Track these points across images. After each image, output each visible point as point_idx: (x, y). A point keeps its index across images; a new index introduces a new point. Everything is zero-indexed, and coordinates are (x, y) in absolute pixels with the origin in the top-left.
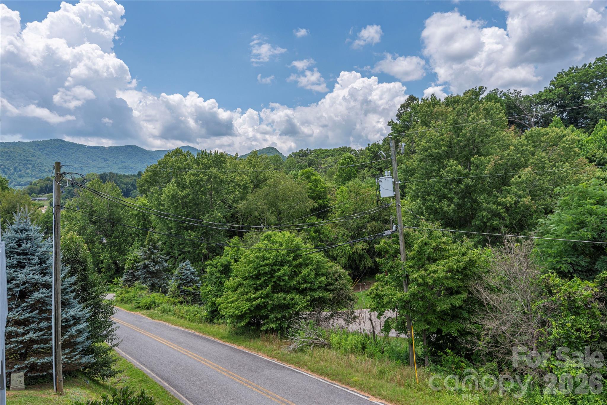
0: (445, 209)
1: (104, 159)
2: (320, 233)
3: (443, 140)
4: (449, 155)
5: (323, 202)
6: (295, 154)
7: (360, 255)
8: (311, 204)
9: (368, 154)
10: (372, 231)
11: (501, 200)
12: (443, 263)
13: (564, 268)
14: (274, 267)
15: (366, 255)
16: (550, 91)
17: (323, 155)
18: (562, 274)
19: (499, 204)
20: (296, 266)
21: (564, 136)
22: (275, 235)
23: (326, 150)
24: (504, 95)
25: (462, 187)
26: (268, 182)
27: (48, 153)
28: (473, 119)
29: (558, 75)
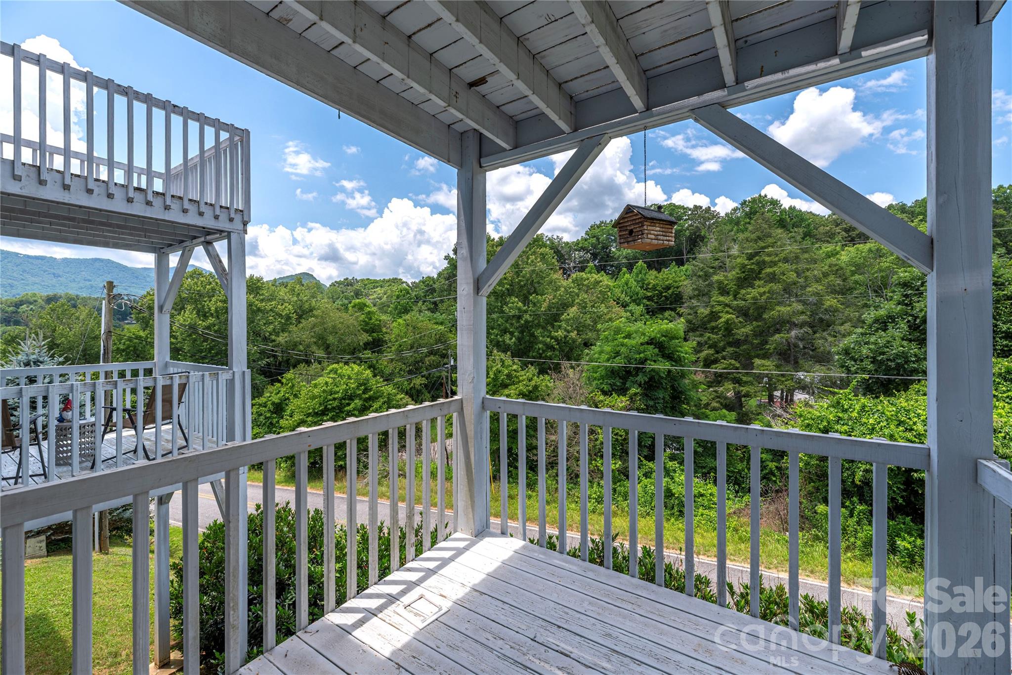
0: (508, 341)
1: (54, 274)
2: (375, 369)
3: (505, 279)
4: (510, 293)
5: (378, 335)
6: (339, 283)
7: (417, 390)
8: (365, 337)
9: (423, 287)
10: (430, 366)
11: (554, 334)
12: (513, 387)
13: (606, 388)
14: (343, 401)
15: (424, 390)
16: (586, 240)
17: (371, 286)
18: (605, 393)
19: (552, 338)
20: (366, 400)
21: (601, 281)
22: (341, 368)
23: (375, 280)
24: (549, 239)
25: (522, 322)
26: (315, 312)
28: (532, 262)
29: (591, 227)
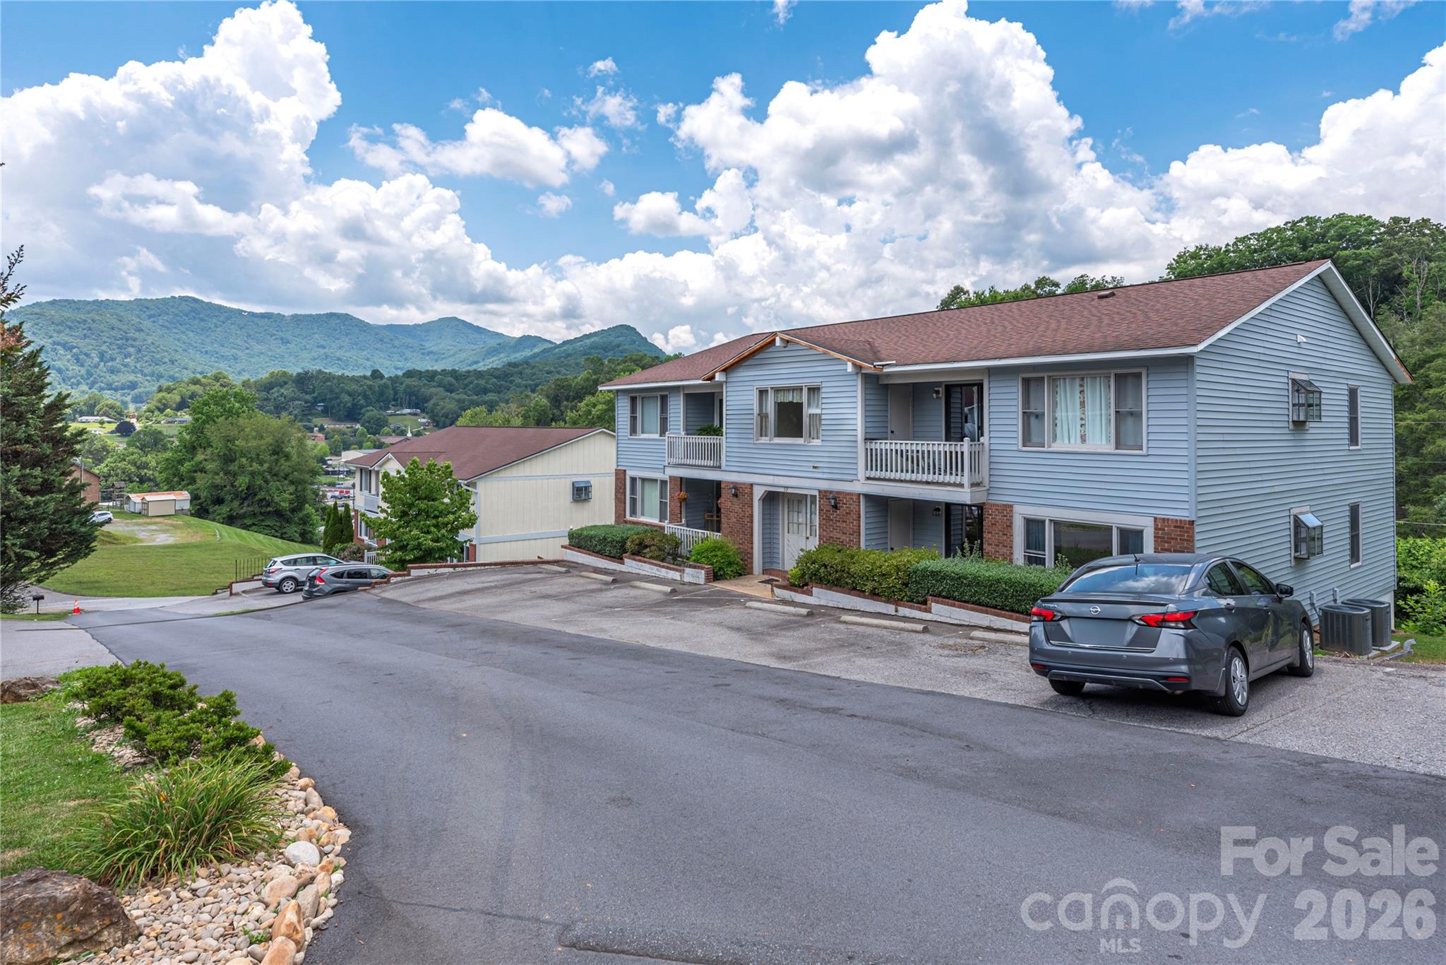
1: (282, 339)
27: (167, 324)
